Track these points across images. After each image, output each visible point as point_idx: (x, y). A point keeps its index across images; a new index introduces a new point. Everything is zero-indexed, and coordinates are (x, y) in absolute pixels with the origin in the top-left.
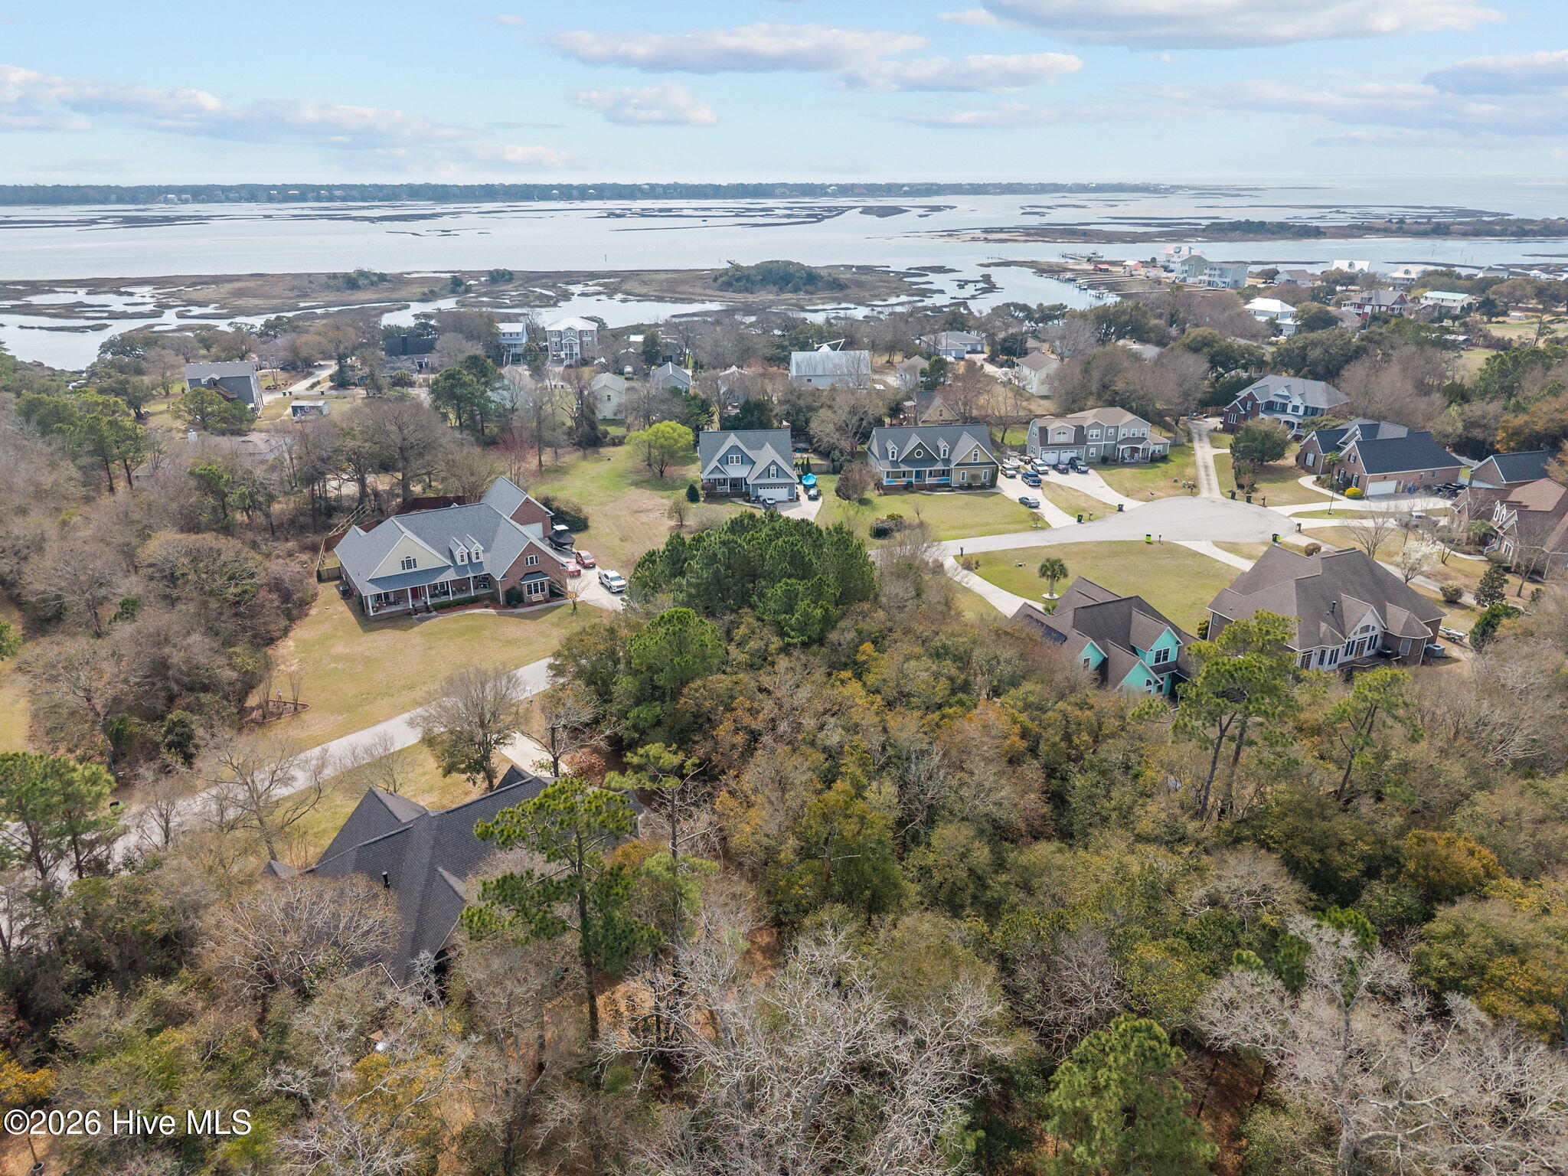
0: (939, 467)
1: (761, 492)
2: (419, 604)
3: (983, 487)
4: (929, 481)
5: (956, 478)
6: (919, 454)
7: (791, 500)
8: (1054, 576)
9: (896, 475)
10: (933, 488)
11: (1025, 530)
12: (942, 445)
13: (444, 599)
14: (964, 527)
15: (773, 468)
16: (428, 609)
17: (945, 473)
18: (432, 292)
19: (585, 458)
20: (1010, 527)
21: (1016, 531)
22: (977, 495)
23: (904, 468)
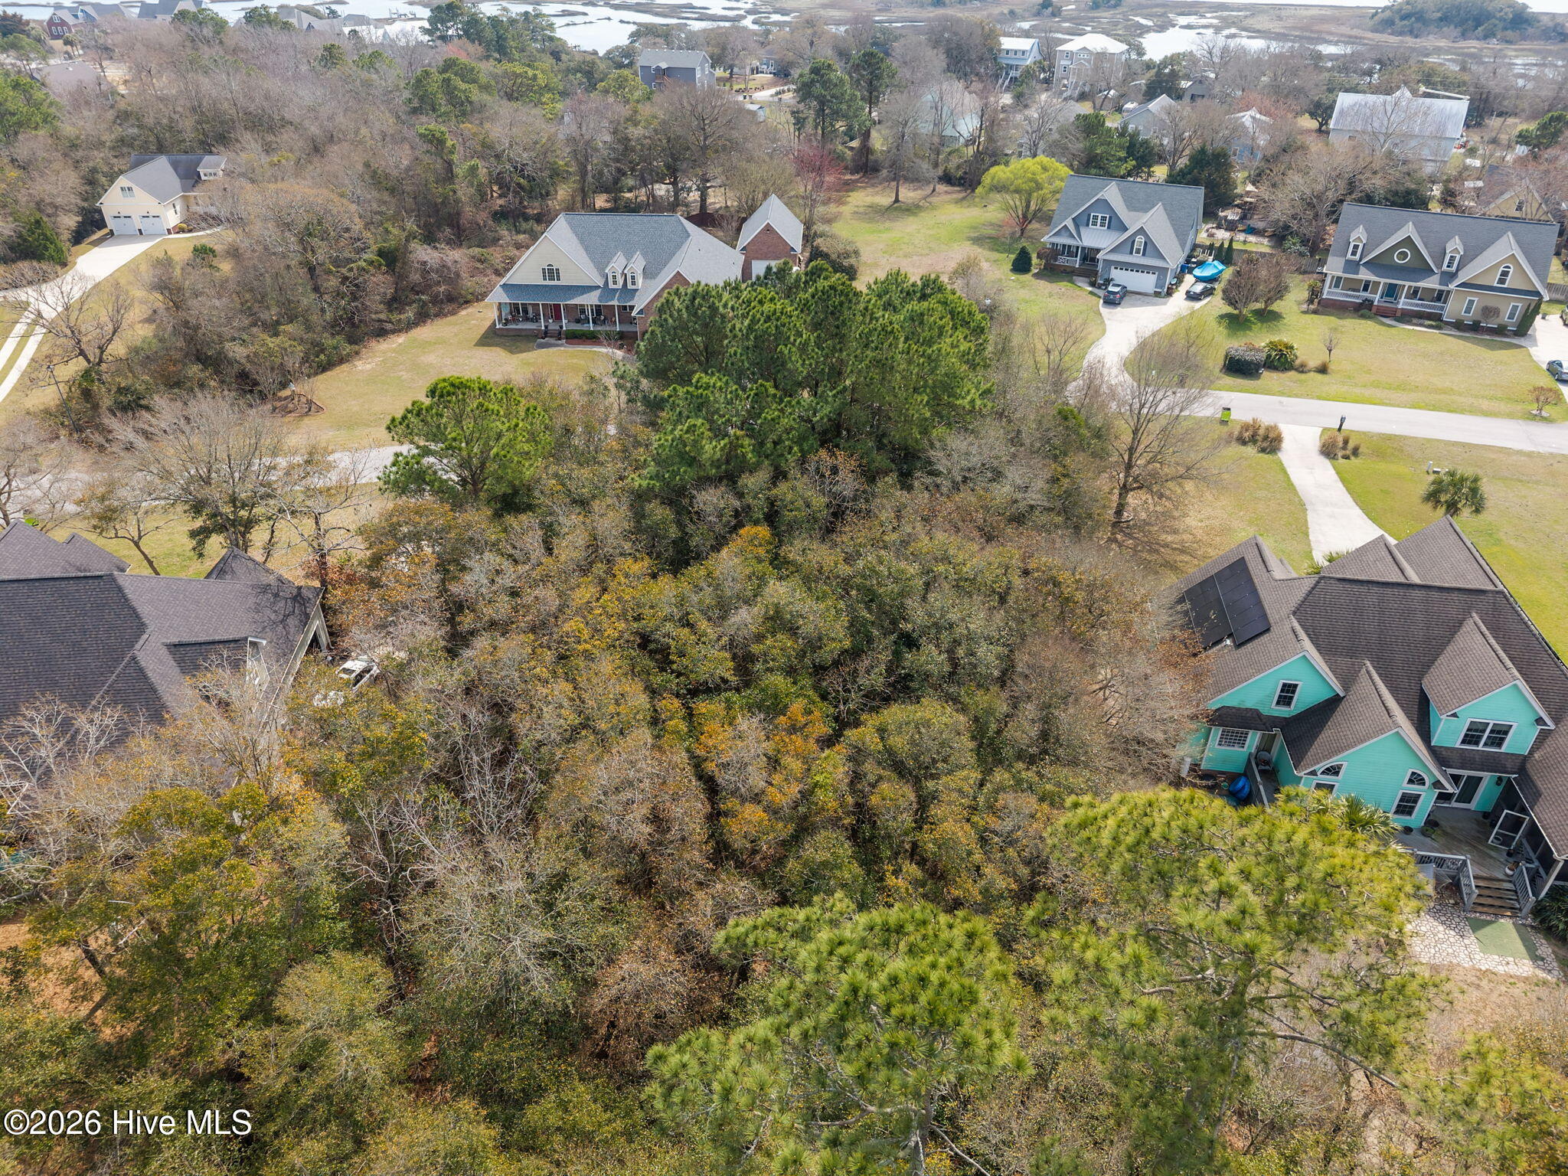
0: (1432, 283)
1: (1116, 274)
2: (553, 326)
3: (1501, 331)
4: (1403, 303)
5: (1454, 308)
6: (1404, 255)
7: (1157, 294)
8: (1452, 508)
9: (1352, 286)
10: (1406, 317)
11: (1511, 416)
12: (1455, 246)
13: (584, 327)
14: (1402, 387)
15: (1140, 240)
16: (559, 335)
17: (1441, 296)
18: (1012, 12)
19: (958, 202)
20: (1485, 404)
21: (1486, 414)
22: (1480, 342)
23: (1365, 275)
